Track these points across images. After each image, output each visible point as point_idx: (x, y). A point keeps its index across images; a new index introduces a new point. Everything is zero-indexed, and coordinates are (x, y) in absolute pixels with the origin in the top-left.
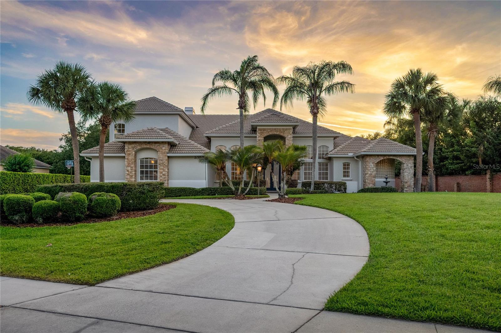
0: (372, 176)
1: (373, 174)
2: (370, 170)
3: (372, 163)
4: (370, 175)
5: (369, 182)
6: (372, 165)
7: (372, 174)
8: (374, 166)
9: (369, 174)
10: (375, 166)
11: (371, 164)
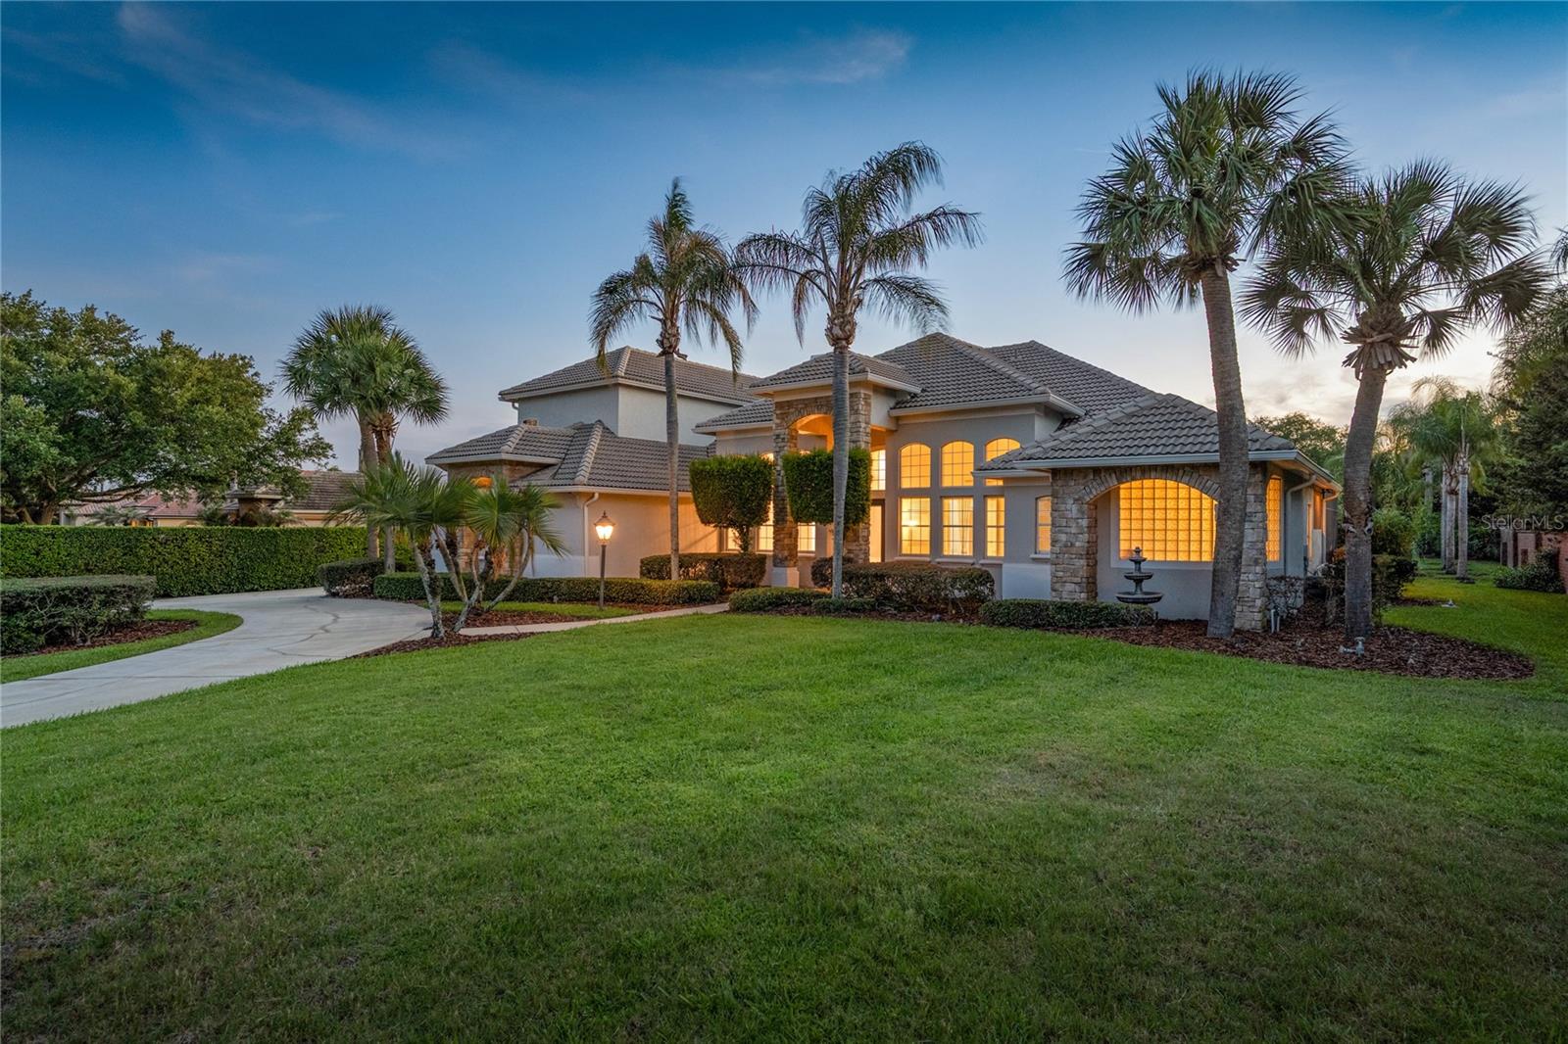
0: (1074, 550)
1: (1077, 544)
2: (1068, 530)
3: (1076, 500)
4: (1066, 546)
5: (1061, 574)
6: (1075, 508)
7: (1072, 545)
8: (1080, 511)
9: (1059, 545)
10: (1083, 513)
11: (1068, 507)
